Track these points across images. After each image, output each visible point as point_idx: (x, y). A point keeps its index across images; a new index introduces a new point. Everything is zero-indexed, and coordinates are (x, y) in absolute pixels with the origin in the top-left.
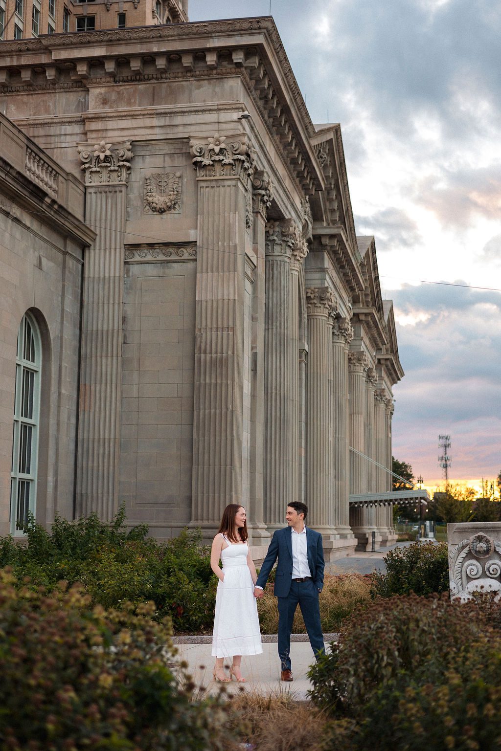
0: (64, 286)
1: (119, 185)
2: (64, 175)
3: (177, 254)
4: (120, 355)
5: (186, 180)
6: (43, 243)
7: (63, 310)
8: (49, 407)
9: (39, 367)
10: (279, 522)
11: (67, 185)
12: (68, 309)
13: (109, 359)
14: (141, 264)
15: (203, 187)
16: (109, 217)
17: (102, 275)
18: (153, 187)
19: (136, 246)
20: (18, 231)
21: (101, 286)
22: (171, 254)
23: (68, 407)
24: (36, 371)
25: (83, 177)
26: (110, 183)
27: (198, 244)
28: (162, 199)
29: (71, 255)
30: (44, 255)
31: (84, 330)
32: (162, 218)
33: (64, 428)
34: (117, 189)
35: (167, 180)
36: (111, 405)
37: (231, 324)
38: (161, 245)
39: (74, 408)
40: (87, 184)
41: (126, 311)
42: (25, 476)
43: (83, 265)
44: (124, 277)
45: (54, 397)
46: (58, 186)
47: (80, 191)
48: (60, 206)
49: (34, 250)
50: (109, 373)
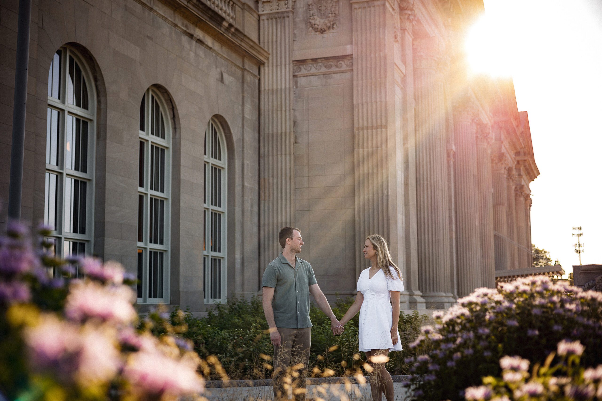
0: (243, 97)
1: (286, 12)
2: (241, 6)
3: (337, 66)
4: (292, 153)
5: (341, 4)
6: (223, 61)
7: (243, 117)
8: (234, 197)
9: (225, 165)
10: (434, 291)
11: (243, 14)
12: (247, 116)
13: (284, 157)
14: (307, 76)
15: (356, 9)
16: (279, 39)
17: (275, 87)
18: (315, 11)
19: (303, 62)
20: (201, 52)
21: (275, 96)
22: (331, 67)
23: (251, 197)
24: (223, 168)
25: (257, 7)
26: (279, 11)
27: (354, 56)
28: (322, 21)
29: (248, 71)
30: (225, 71)
31: (262, 133)
32: (323, 37)
33: (247, 214)
34: (285, 15)
35: (325, 5)
36: (286, 195)
37: (384, 123)
38: (323, 59)
39: (256, 198)
40: (261, 13)
41: (295, 117)
42: (216, 254)
43: (259, 80)
44: (293, 88)
45: (238, 189)
46: (235, 14)
47: (255, 19)
48: (237, 30)
49: (217, 67)
50: (284, 167)
